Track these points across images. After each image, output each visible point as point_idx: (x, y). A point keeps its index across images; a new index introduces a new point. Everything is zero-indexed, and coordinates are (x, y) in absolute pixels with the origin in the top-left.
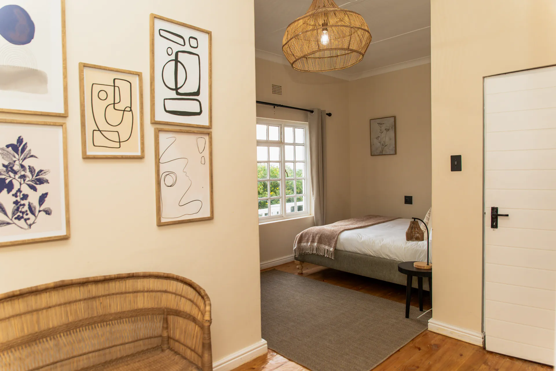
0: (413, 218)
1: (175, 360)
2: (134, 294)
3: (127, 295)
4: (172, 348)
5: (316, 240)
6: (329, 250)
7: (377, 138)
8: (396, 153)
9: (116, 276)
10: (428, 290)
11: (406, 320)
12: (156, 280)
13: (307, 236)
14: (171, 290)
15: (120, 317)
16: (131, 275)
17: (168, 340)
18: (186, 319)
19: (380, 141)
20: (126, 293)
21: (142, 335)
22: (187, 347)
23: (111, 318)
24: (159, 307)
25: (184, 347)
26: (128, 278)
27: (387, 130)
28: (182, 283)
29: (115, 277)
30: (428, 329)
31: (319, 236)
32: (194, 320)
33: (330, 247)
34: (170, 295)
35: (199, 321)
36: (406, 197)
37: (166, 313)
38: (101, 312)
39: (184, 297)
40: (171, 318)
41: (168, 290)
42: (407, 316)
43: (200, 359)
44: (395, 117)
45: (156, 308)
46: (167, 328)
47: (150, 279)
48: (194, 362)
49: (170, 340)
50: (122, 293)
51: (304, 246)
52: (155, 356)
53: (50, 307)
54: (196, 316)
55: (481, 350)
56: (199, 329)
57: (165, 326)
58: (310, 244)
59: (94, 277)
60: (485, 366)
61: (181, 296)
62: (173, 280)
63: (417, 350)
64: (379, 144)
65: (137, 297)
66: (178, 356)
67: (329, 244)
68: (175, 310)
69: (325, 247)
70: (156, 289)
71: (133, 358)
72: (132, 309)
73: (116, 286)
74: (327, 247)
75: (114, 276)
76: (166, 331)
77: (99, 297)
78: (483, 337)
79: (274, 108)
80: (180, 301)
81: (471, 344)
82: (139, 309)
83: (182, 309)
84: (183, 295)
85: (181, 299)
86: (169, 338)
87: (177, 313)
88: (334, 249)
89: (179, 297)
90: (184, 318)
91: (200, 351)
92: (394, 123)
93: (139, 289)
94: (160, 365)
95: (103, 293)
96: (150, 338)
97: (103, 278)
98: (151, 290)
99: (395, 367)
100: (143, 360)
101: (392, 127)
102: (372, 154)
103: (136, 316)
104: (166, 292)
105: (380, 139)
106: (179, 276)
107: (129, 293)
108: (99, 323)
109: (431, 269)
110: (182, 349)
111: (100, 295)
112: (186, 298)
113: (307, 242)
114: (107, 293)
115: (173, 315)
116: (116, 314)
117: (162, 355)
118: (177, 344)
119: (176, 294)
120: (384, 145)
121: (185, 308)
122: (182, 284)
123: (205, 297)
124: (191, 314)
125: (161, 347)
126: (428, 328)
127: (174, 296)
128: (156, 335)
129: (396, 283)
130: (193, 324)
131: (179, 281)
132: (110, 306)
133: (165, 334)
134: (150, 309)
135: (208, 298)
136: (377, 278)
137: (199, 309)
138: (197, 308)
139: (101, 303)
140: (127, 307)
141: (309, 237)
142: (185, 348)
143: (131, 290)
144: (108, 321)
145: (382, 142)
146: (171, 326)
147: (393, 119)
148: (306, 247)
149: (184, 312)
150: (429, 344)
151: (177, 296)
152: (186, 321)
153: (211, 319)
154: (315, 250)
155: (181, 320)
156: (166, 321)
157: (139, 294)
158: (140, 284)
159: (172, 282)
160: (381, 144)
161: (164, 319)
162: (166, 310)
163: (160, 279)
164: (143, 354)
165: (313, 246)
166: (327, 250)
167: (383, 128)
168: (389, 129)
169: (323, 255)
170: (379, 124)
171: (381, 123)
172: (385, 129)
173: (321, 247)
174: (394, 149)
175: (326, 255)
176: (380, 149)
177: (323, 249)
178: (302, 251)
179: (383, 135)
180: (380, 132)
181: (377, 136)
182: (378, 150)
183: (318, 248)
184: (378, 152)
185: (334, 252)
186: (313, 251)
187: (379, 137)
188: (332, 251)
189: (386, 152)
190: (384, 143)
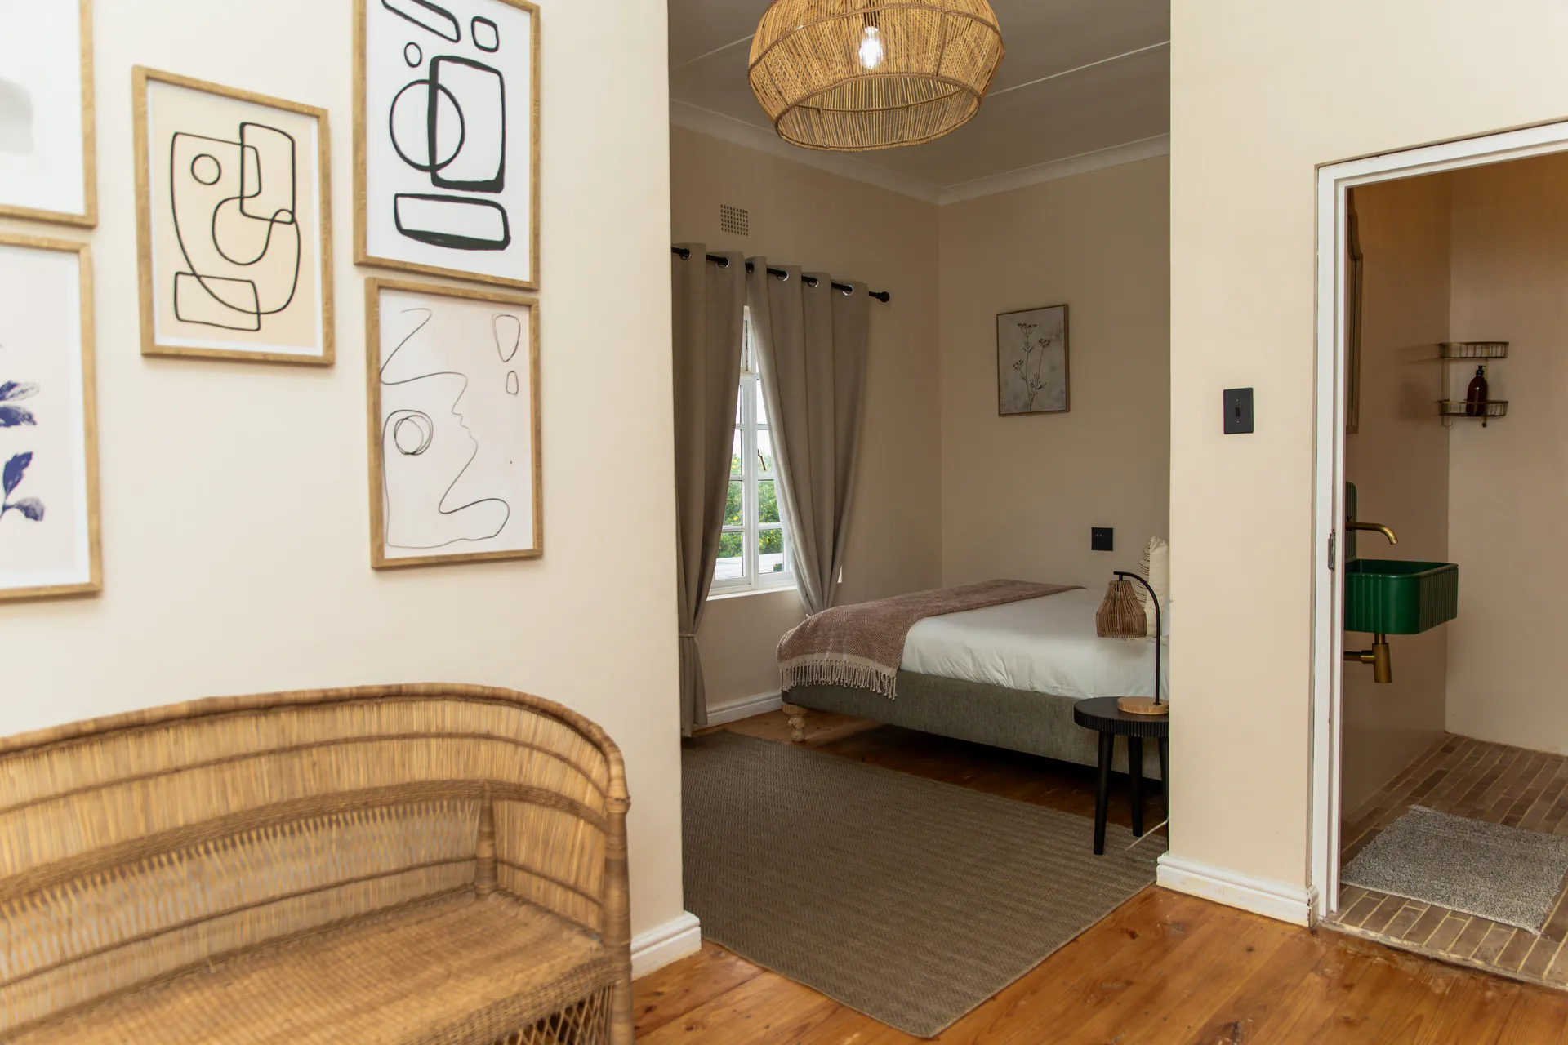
1: (519, 917)
2: (403, 741)
3: (385, 743)
4: (504, 890)
5: (847, 647)
6: (881, 673)
7: (1016, 366)
8: (1067, 409)
9: (355, 692)
10: (1157, 776)
11: (1095, 860)
12: (462, 705)
13: (820, 633)
14: (502, 732)
15: (366, 804)
16: (394, 690)
17: (495, 869)
18: (548, 806)
19: (1025, 375)
20: (381, 738)
21: (423, 855)
22: (554, 881)
23: (342, 805)
24: (469, 777)
25: (543, 884)
26: (387, 700)
27: (1045, 343)
28: (533, 712)
29: (351, 694)
30: (1158, 883)
31: (855, 632)
32: (573, 807)
33: (885, 666)
34: (500, 745)
35: (588, 809)
36: (1095, 530)
37: (488, 794)
38: (314, 787)
39: (539, 749)
40: (503, 808)
41: (496, 733)
42: (1099, 849)
43: (593, 907)
44: (1066, 307)
45: (462, 781)
46: (492, 835)
47: (446, 702)
48: (575, 919)
49: (499, 867)
50: (369, 739)
51: (813, 662)
52: (463, 911)
53: (177, 770)
54: (577, 796)
55: (1303, 936)
56: (590, 828)
57: (486, 829)
58: (830, 657)
59: (294, 693)
60: (1318, 979)
61: (532, 747)
62: (507, 706)
63: (1127, 939)
64: (1022, 383)
65: (410, 750)
66: (524, 907)
67: (881, 657)
68: (515, 785)
69: (871, 665)
70: (460, 731)
71: (401, 914)
72: (396, 782)
73: (354, 719)
74: (876, 666)
75: (347, 691)
76: (490, 842)
77: (309, 747)
78: (1309, 900)
80: (530, 761)
81: (1276, 920)
82: (416, 784)
83: (535, 782)
84: (537, 743)
85: (531, 755)
86: (496, 861)
87: (522, 793)
88: (896, 670)
89: (527, 751)
90: (543, 805)
91: (593, 887)
92: (1063, 323)
93: (415, 728)
94: (479, 930)
95: (320, 737)
96: (446, 862)
97: (320, 695)
98: (449, 731)
99: (1065, 984)
100: (431, 919)
101: (1057, 336)
102: (1003, 412)
103: (410, 801)
104: (488, 737)
105: (1023, 369)
106: (525, 695)
107: (390, 738)
108: (310, 817)
109: (1167, 715)
110: (539, 888)
111: (312, 741)
112: (547, 752)
113: (821, 651)
114: (329, 737)
115: (510, 799)
116: (354, 794)
117: (478, 906)
118: (521, 876)
119: (516, 743)
120: (1036, 386)
121: (543, 779)
122: (534, 716)
123: (605, 745)
124: (563, 793)
125: (476, 888)
126: (1155, 881)
127: (510, 747)
128: (462, 855)
129: (1067, 759)
130: (570, 819)
131: (526, 707)
132: (339, 773)
133: (486, 852)
134: (445, 782)
135: (613, 745)
136: (1014, 748)
137: (587, 777)
138: (580, 776)
139: (314, 764)
140: (384, 777)
141: (825, 636)
142: (548, 883)
143: (394, 731)
144: (333, 814)
145: (1031, 378)
146: (503, 828)
147: (1060, 312)
149: (540, 789)
150: (1160, 922)
151: (520, 749)
152: (547, 812)
153: (628, 798)
154: (841, 672)
155: (531, 812)
156: (489, 815)
157: (415, 742)
158: (418, 716)
159: (505, 710)
160: (1029, 382)
161: (482, 809)
162: (487, 787)
163: (473, 702)
164: (426, 905)
165: (836, 661)
166: (877, 672)
167: (1034, 337)
168: (1049, 341)
169: (865, 688)
170: (1024, 325)
171: (1028, 324)
172: (1040, 342)
173: (860, 665)
174: (1064, 396)
175: (875, 687)
176: (1025, 396)
177: (867, 669)
178: (805, 676)
179: (1033, 357)
180: (1025, 347)
181: (1018, 361)
182: (1017, 400)
183: (850, 667)
184: (1019, 405)
185: (897, 680)
186: (836, 677)
187: (1021, 364)
188: (891, 677)
189: (1041, 405)
190: (1036, 381)
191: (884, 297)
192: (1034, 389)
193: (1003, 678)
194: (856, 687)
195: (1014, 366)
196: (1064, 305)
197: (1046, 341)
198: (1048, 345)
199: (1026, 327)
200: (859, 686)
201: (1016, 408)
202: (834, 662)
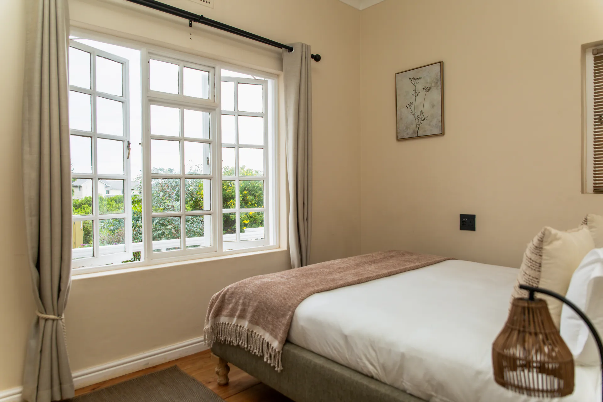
0: (522, 287)
5: (249, 316)
6: (271, 345)
7: (408, 106)
8: (442, 134)
13: (234, 300)
19: (413, 111)
27: (427, 89)
31: (255, 304)
33: (273, 339)
36: (462, 216)
44: (441, 64)
51: (225, 323)
58: (237, 322)
64: (411, 117)
67: (272, 330)
69: (264, 335)
74: (267, 337)
79: (191, 25)
88: (281, 345)
92: (439, 74)
101: (436, 83)
102: (399, 137)
105: (412, 108)
113: (231, 315)
120: (421, 118)
141: (236, 303)
145: (418, 113)
147: (437, 68)
148: (227, 326)
154: (244, 337)
165: (240, 326)
166: (268, 343)
167: (420, 87)
168: (430, 88)
169: (259, 355)
170: (412, 79)
171: (416, 78)
172: (424, 88)
173: (256, 333)
174: (440, 124)
175: (266, 357)
176: (414, 126)
177: (260, 338)
178: (220, 335)
179: (419, 99)
180: (414, 93)
181: (409, 103)
182: (409, 129)
183: (249, 333)
184: (410, 133)
185: (282, 354)
186: (240, 340)
187: (411, 104)
188: (277, 350)
189: (425, 131)
190: (421, 115)
191: (317, 58)
192: (420, 121)
193: (376, 371)
194: (253, 353)
195: (406, 106)
196: (440, 62)
197: (428, 87)
198: (429, 90)
199: (414, 80)
200: (255, 353)
201: (408, 134)
202: (239, 327)
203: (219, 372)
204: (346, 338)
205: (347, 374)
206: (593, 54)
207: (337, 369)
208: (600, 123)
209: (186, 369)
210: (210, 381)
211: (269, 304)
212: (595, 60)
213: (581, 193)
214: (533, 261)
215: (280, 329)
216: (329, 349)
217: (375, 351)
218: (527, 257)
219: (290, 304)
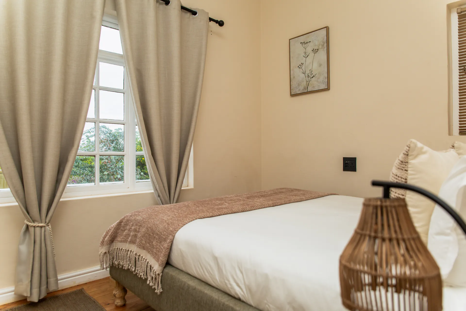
0: (375, 184)
5: (138, 241)
6: (153, 268)
7: (300, 66)
8: (328, 89)
13: (128, 228)
19: (304, 70)
27: (315, 51)
31: (143, 230)
33: (155, 262)
36: (345, 159)
44: (327, 28)
51: (119, 249)
58: (128, 247)
64: (302, 75)
67: (156, 253)
69: (148, 258)
74: (151, 261)
88: (161, 268)
92: (325, 37)
101: (323, 45)
102: (292, 93)
105: (303, 68)
113: (125, 241)
120: (311, 76)
141: (129, 230)
145: (308, 72)
147: (324, 32)
148: (121, 251)
154: (133, 261)
160: (306, 75)
165: (131, 251)
166: (151, 266)
167: (309, 49)
168: (318, 50)
169: (144, 278)
170: (303, 43)
171: (306, 42)
172: (312, 50)
173: (142, 257)
174: (327, 80)
175: (149, 279)
176: (304, 83)
177: (145, 261)
178: (115, 260)
179: (309, 60)
180: (304, 55)
181: (300, 64)
182: (300, 86)
183: (137, 257)
184: (301, 89)
185: (162, 276)
186: (130, 264)
187: (302, 65)
188: (157, 273)
189: (314, 87)
190: (311, 73)
191: (221, 24)
192: (309, 78)
193: (242, 293)
194: (139, 276)
195: (298, 67)
196: (326, 27)
197: (316, 49)
198: (317, 51)
199: (305, 44)
200: (141, 276)
201: (299, 90)
202: (129, 252)
203: (116, 295)
204: (216, 259)
205: (215, 295)
206: (458, 13)
207: (207, 291)
208: (464, 73)
209: (90, 292)
210: (109, 303)
211: (154, 229)
212: (459, 19)
213: (448, 135)
214: (399, 177)
215: (161, 253)
216: (202, 270)
217: (242, 273)
218: (393, 174)
219: (171, 229)
